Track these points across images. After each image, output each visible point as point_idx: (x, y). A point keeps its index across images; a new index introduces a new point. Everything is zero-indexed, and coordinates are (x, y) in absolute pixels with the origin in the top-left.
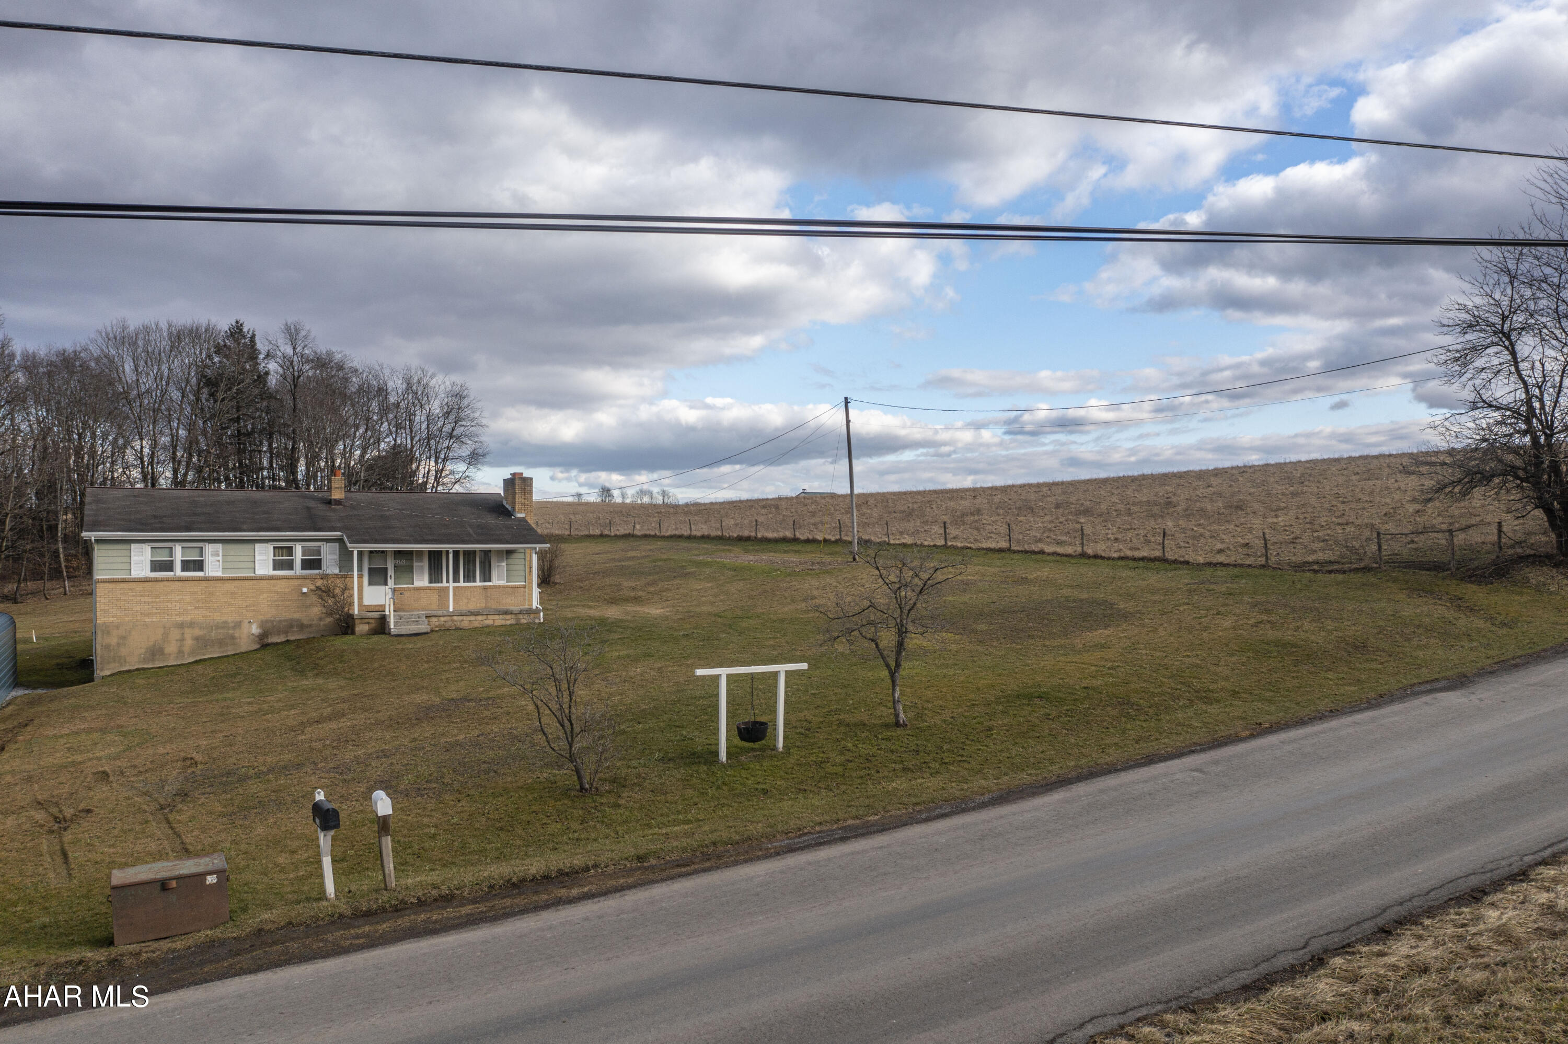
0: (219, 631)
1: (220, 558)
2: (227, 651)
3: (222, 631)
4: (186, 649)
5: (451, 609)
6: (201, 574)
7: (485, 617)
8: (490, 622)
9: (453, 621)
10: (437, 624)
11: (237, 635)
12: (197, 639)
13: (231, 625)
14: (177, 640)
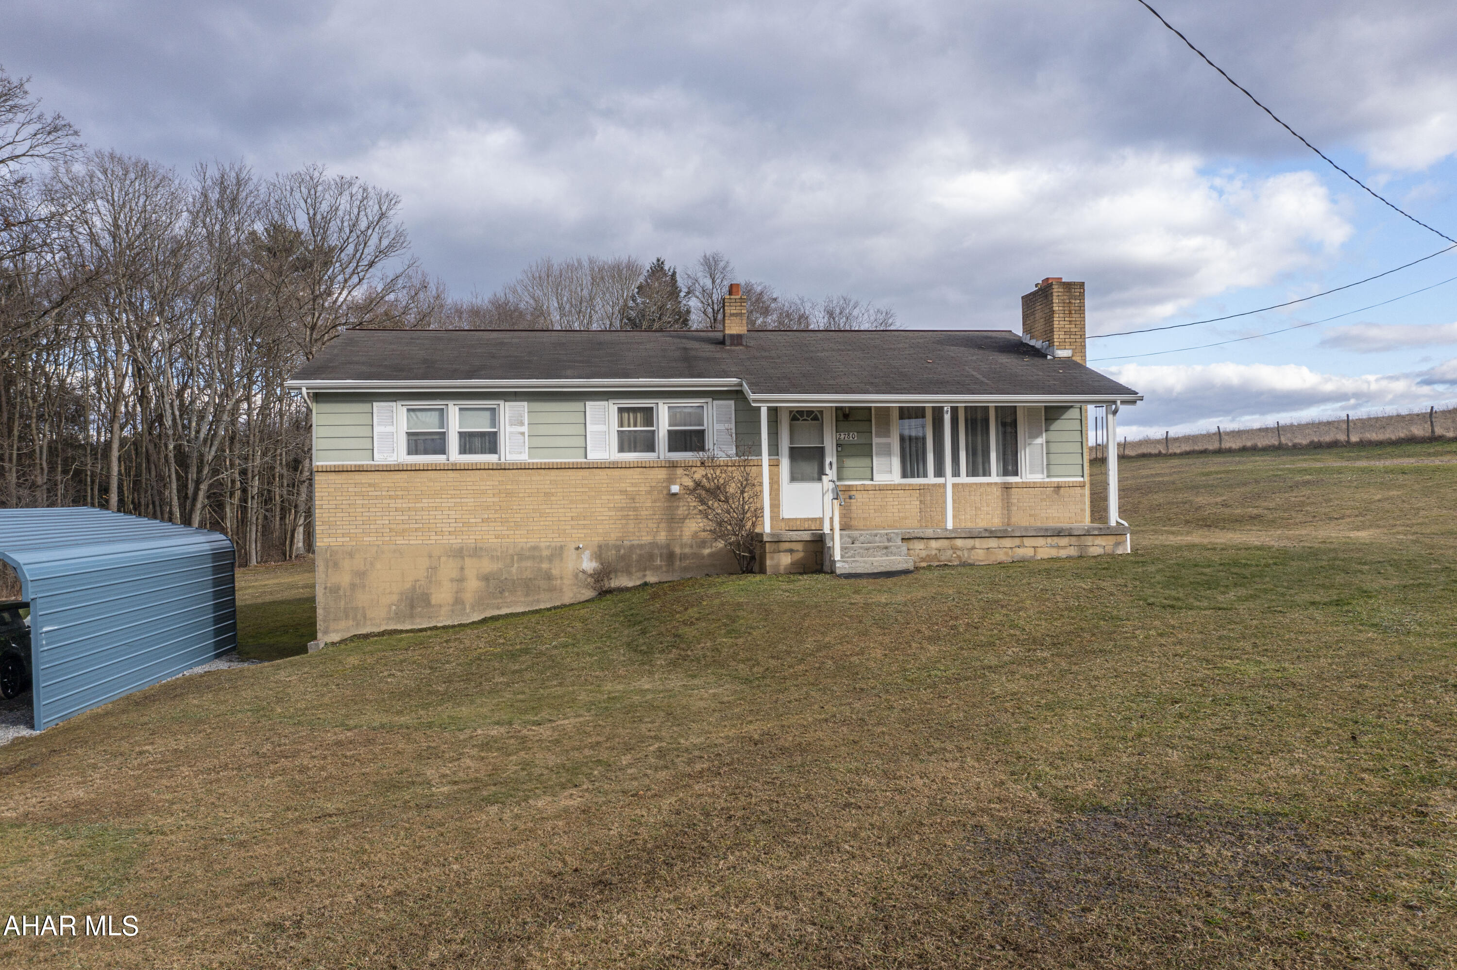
0: (524, 564)
1: (525, 429)
2: (538, 601)
3: (529, 564)
4: (469, 597)
5: (950, 525)
6: (491, 458)
7: (1017, 541)
8: (1027, 552)
9: (954, 548)
10: (924, 554)
11: (555, 572)
12: (486, 578)
13: (546, 553)
14: (452, 580)
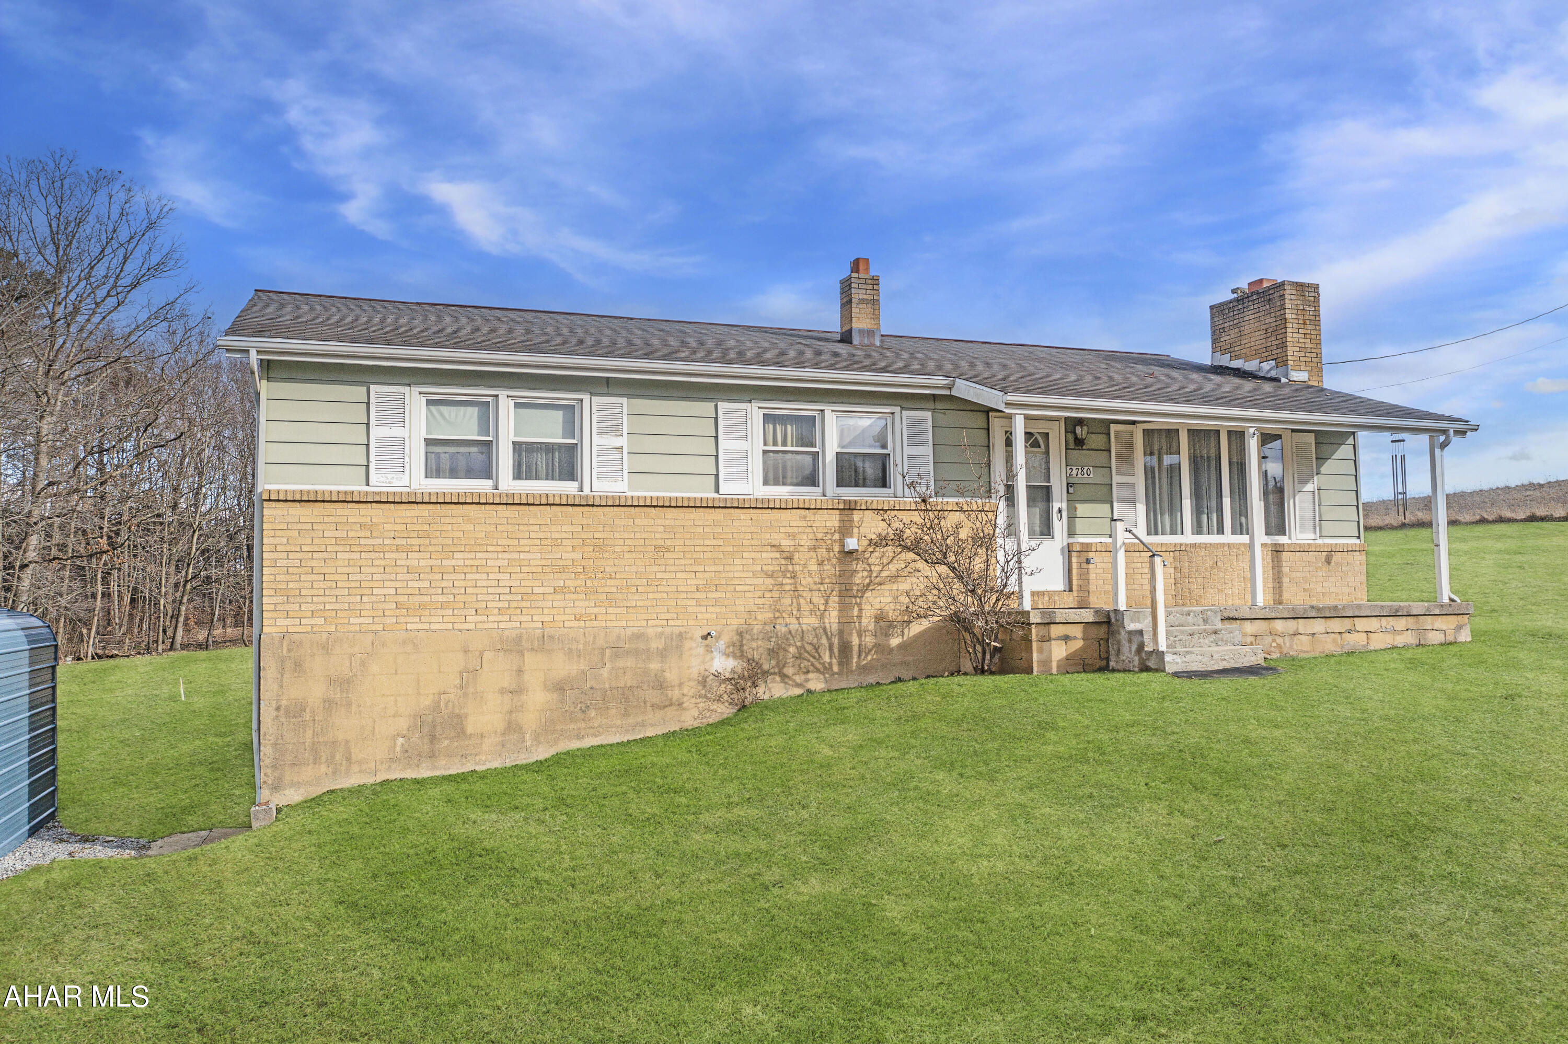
0: (620, 663)
1: (623, 440)
2: (643, 725)
3: (630, 662)
4: (530, 720)
5: (1260, 600)
6: (569, 488)
9: (1273, 634)
11: (671, 676)
12: (560, 687)
13: (655, 645)
14: (502, 691)
